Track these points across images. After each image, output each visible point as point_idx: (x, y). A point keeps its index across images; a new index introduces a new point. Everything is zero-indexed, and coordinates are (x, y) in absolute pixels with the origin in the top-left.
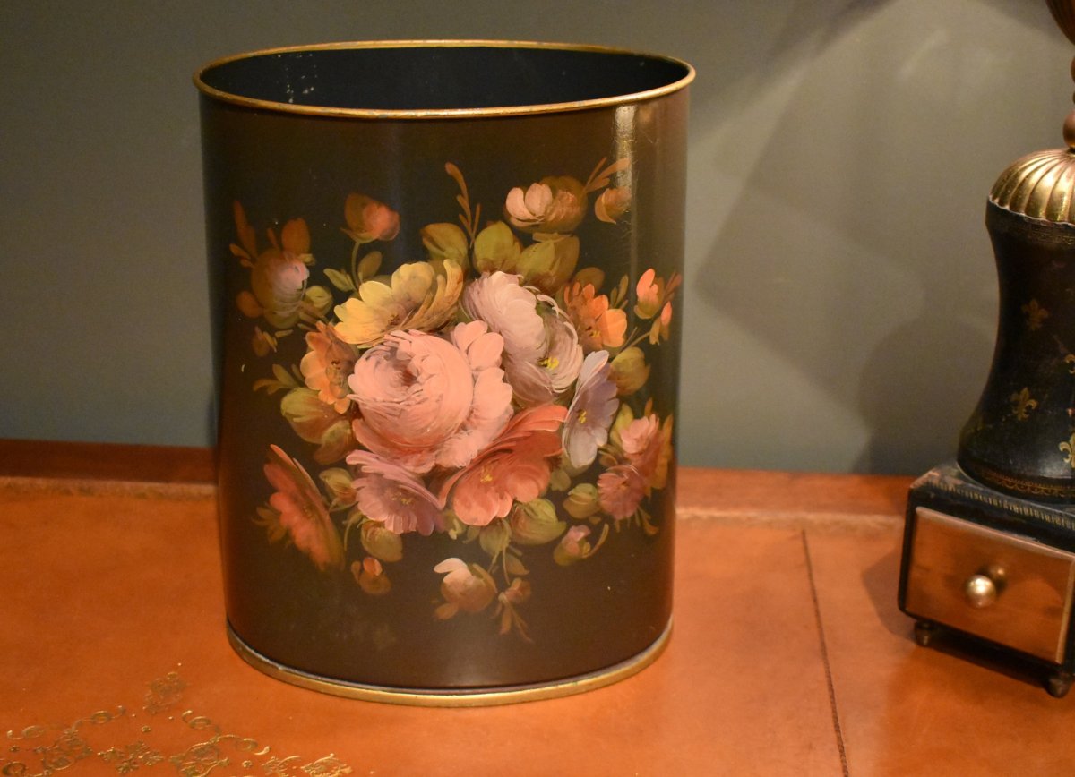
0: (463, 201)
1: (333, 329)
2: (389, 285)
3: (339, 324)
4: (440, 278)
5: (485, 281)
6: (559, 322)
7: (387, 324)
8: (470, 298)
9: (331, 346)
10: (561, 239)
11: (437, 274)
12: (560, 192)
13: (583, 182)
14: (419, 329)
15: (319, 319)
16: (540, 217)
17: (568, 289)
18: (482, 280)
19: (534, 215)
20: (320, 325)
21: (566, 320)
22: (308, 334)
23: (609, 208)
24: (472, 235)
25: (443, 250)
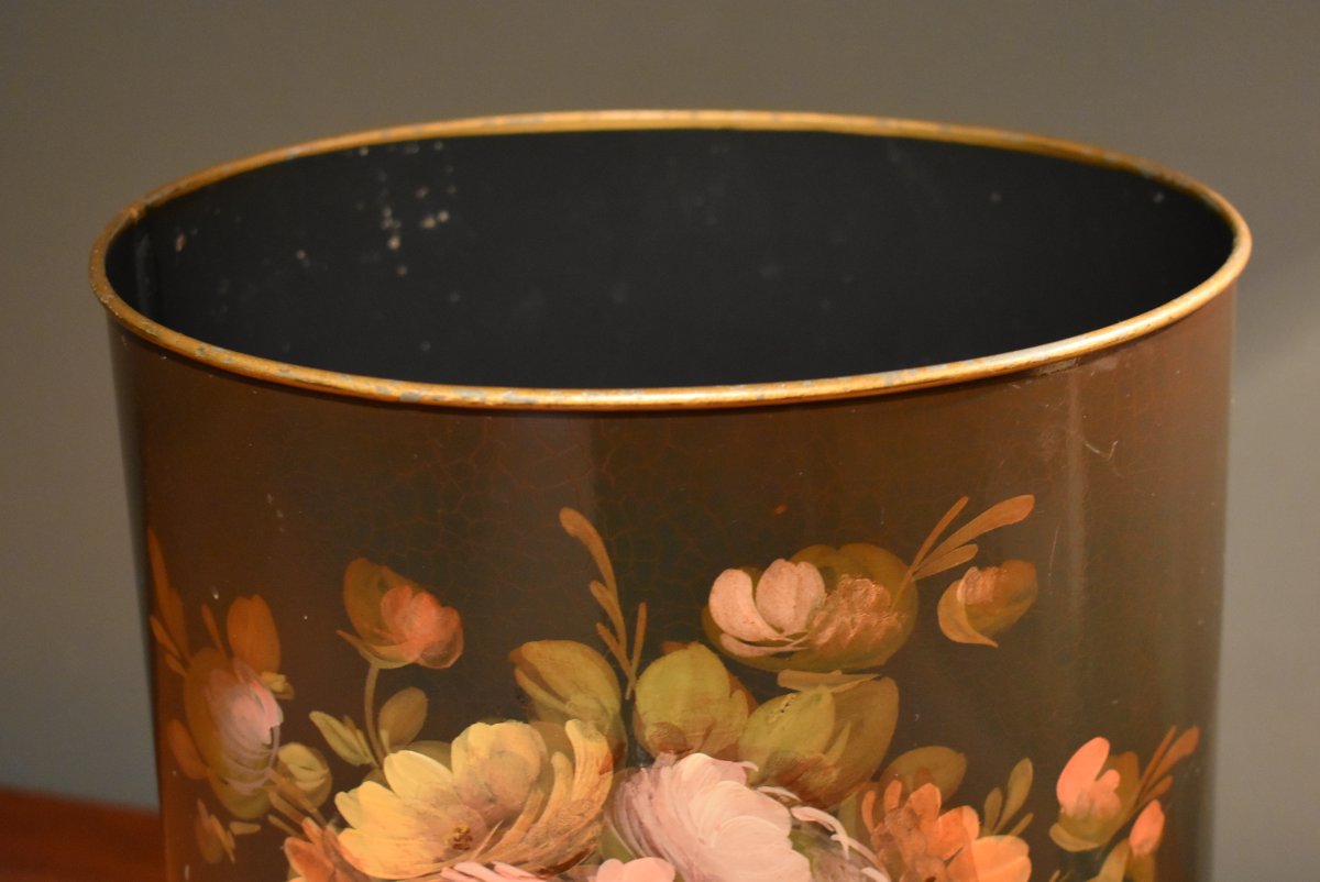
0: (606, 596)
1: (336, 840)
2: (447, 763)
3: (347, 831)
4: (559, 760)
5: (665, 773)
6: (851, 868)
7: (447, 845)
8: (629, 808)
9: (334, 873)
10: (849, 685)
11: (551, 750)
12: (846, 580)
13: (907, 557)
14: (517, 864)
15: (306, 813)
16: (796, 636)
17: (870, 797)
18: (659, 769)
19: (780, 631)
20: (310, 826)
21: (866, 862)
22: (289, 841)
23: (975, 612)
24: (630, 671)
25: (563, 700)
